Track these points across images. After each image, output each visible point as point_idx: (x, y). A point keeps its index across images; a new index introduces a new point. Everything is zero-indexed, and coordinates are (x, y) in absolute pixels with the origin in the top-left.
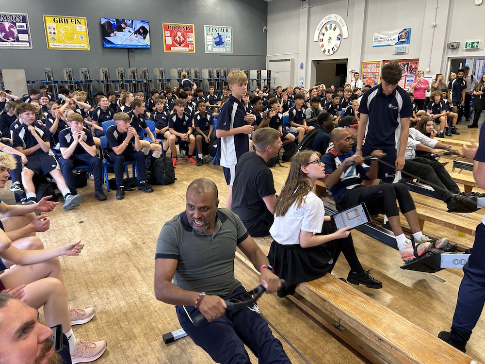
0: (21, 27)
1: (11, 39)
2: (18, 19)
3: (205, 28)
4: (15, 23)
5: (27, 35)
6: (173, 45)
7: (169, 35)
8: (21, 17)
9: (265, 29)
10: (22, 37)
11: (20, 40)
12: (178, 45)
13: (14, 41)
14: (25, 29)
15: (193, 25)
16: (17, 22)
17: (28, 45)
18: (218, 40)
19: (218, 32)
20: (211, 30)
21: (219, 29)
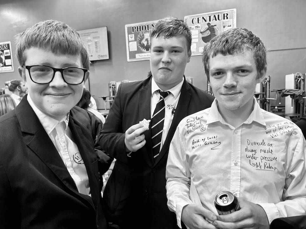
0: (7, 53)
1: (2, 65)
2: (5, 47)
4: (3, 51)
5: (10, 60)
6: (139, 51)
7: (133, 39)
8: (7, 45)
10: (8, 62)
11: (6, 64)
12: (145, 51)
13: (3, 66)
14: (9, 55)
16: (4, 50)
17: (11, 69)
18: (208, 33)
19: (208, 21)
20: (195, 21)
21: (210, 17)
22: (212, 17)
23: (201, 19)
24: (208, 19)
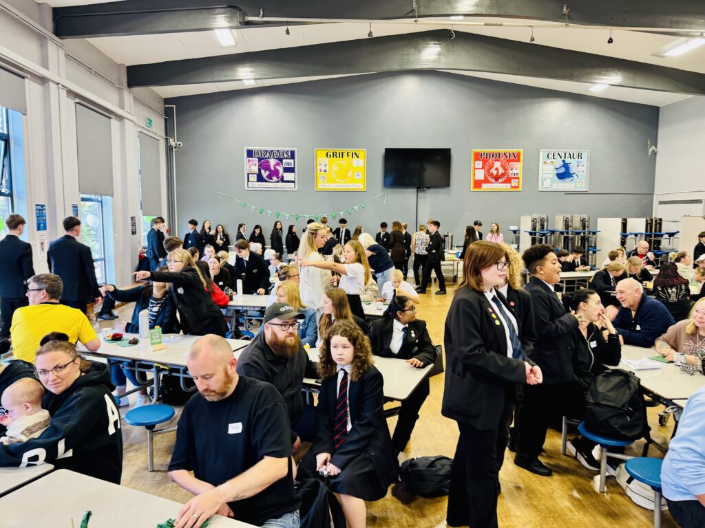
0: (288, 164)
1: (275, 179)
2: (285, 155)
3: (541, 153)
4: (281, 160)
5: (293, 174)
6: (486, 181)
7: (481, 166)
8: (289, 152)
9: (653, 151)
10: (288, 176)
11: (285, 180)
12: (494, 181)
13: (278, 182)
14: (293, 166)
15: (522, 151)
16: (284, 158)
17: (293, 186)
18: (563, 170)
19: (563, 158)
20: (551, 156)
21: (565, 154)
22: (567, 155)
23: (556, 154)
24: (563, 156)
